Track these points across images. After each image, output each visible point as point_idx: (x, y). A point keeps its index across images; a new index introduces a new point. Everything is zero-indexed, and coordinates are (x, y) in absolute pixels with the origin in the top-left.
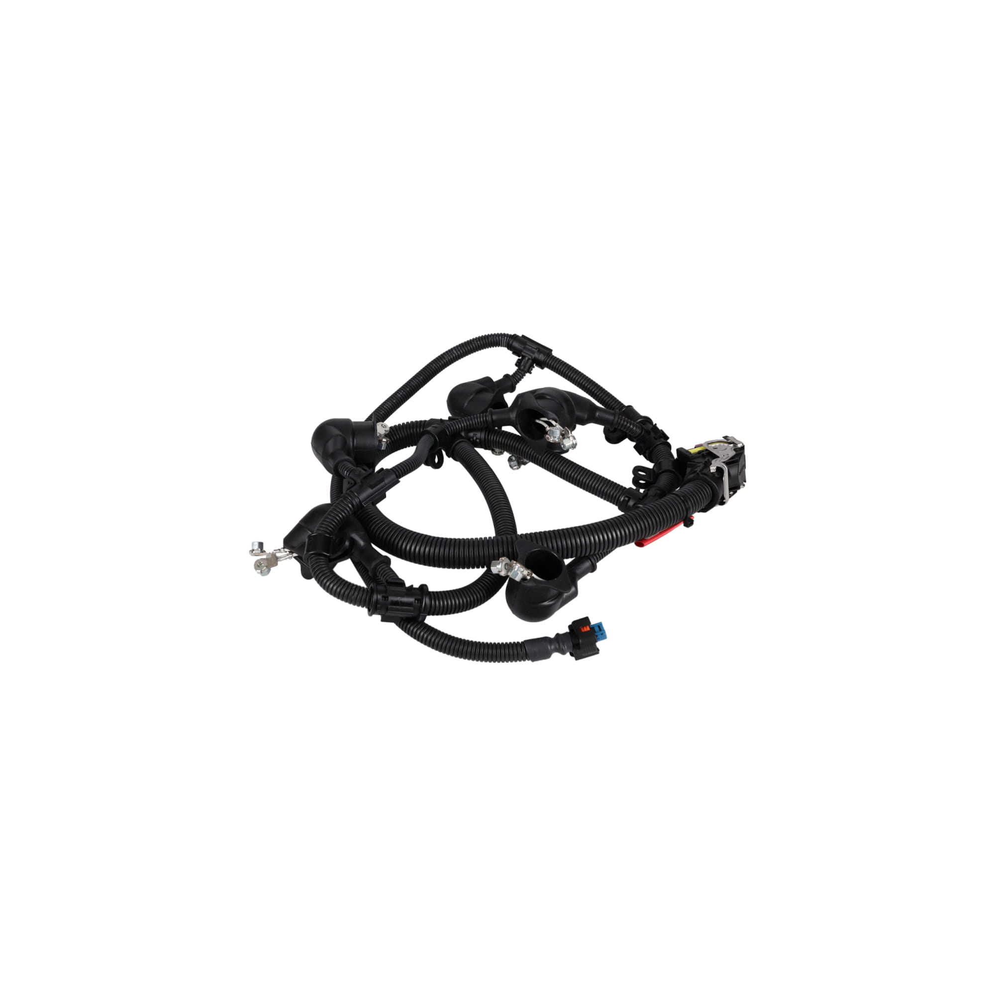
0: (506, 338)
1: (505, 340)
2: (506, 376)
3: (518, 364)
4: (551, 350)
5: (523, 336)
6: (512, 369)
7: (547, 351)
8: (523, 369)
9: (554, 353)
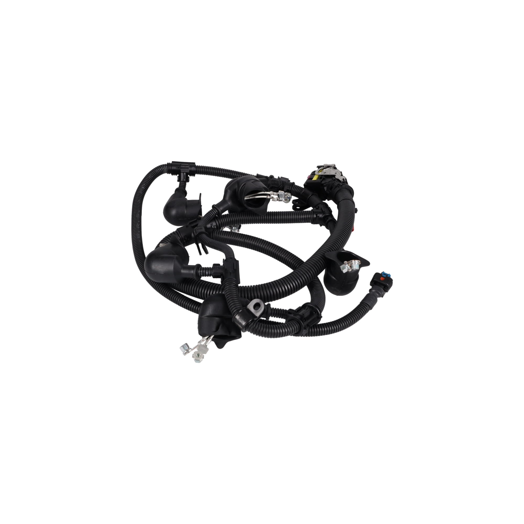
0: (165, 167)
1: (165, 168)
2: (177, 190)
3: (179, 180)
4: (194, 163)
5: (173, 162)
6: (177, 185)
7: (193, 164)
8: (183, 182)
9: (197, 164)
